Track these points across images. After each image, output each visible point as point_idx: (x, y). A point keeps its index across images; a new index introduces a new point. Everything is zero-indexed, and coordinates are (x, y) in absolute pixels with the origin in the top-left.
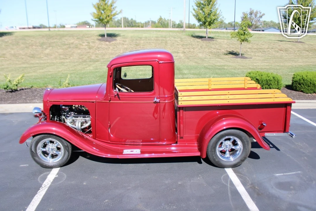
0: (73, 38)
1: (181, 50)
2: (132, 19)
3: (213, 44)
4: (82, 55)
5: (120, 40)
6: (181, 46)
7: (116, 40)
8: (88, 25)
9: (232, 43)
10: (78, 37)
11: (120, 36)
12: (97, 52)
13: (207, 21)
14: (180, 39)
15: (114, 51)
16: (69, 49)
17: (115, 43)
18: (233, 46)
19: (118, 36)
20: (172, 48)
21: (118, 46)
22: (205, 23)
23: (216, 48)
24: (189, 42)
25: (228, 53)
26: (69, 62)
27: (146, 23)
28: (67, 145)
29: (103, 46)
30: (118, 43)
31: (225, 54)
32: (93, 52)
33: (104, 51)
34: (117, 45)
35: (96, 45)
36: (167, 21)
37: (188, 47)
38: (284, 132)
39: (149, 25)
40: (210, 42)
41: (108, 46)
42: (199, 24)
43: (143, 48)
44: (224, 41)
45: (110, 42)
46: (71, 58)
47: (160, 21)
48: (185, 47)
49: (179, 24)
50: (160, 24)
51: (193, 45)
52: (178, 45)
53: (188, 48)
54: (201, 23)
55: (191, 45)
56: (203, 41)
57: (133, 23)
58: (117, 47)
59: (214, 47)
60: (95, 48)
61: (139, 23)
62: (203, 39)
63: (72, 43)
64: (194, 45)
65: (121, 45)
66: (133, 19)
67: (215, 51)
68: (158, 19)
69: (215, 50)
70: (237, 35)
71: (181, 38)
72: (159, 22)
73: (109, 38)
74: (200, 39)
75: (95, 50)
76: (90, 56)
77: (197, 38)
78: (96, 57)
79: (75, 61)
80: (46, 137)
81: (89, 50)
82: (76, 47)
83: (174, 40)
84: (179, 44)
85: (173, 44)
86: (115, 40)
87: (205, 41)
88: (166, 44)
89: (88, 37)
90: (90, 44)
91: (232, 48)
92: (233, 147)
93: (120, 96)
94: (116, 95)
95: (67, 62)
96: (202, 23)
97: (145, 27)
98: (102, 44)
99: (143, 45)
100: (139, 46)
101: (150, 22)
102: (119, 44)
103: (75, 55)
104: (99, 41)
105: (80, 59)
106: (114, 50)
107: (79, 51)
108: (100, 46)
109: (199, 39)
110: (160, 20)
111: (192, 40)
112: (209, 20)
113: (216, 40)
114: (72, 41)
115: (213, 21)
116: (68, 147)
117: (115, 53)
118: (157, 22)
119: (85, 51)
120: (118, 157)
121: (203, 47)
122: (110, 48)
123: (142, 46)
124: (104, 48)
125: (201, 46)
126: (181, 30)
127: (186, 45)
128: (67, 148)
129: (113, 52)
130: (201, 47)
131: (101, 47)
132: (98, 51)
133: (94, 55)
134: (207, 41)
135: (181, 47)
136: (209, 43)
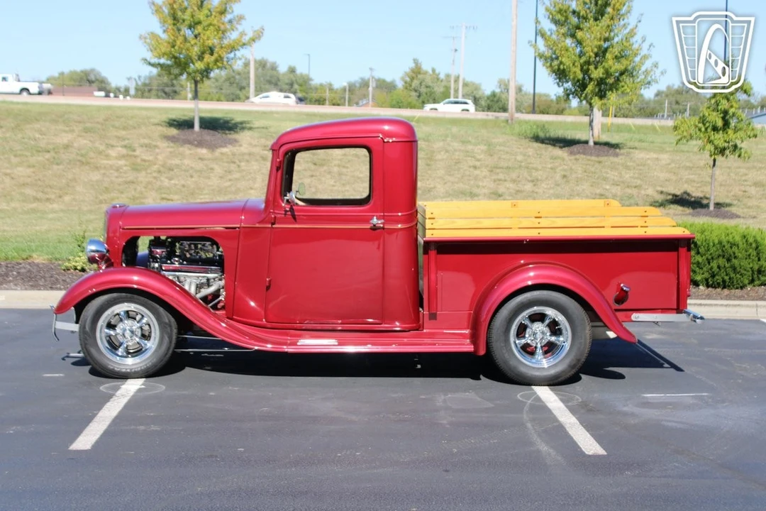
0: (67, 129)
1: (484, 187)
2: (292, 70)
3: (613, 168)
4: (107, 190)
5: (250, 144)
6: (485, 172)
7: (236, 141)
8: (100, 90)
9: (688, 164)
10: (88, 125)
11: (250, 129)
12: (166, 183)
13: (591, 79)
14: (484, 147)
15: (230, 180)
16: (55, 167)
17: (234, 154)
18: (692, 177)
19: (243, 129)
20: (451, 179)
21: (243, 164)
22: (583, 86)
23: (623, 182)
24: (520, 158)
25: (667, 200)
26: (62, 211)
27: (351, 88)
28: (170, 321)
29: (186, 162)
30: (243, 154)
31: (657, 202)
32: (149, 183)
33: (190, 182)
34: (240, 162)
35: (160, 157)
36: (443, 84)
37: (514, 175)
38: (677, 313)
39: (365, 96)
40: (601, 159)
41: (205, 162)
42: (560, 91)
43: (340, 174)
44: (657, 159)
45: (212, 147)
46: (67, 198)
47: (415, 83)
48: (501, 176)
49: (494, 95)
50: (414, 94)
51: (533, 168)
52: (475, 167)
53: (514, 181)
54: (569, 85)
55: (527, 168)
56: (575, 154)
57: (296, 86)
58: (239, 166)
59: (616, 178)
60: (155, 168)
61: (321, 85)
62: (575, 148)
63: (67, 147)
64: (537, 169)
65: (257, 160)
66: (299, 71)
67: (619, 193)
68: (407, 74)
69: (619, 188)
70: (700, 130)
71: (489, 145)
72: (408, 86)
73: (209, 136)
74: (566, 149)
75: (155, 175)
76: (137, 195)
77: (554, 145)
78: (163, 199)
79: (85, 209)
80: (121, 298)
81: (131, 176)
82: (83, 161)
83: (460, 150)
84: (478, 164)
85: (458, 162)
86: (234, 142)
87: (582, 156)
88: (428, 165)
89: (125, 128)
90: (137, 153)
91: (689, 181)
92: (553, 339)
93: (296, 213)
94: (288, 211)
95: (55, 212)
96: (574, 85)
97: (349, 105)
98: (183, 156)
99: (339, 166)
100: (325, 168)
101: (372, 85)
102: (247, 157)
103: (79, 189)
104: (172, 144)
105: (101, 202)
106: (230, 177)
107: (95, 176)
108: (177, 161)
109: (561, 147)
110: (412, 79)
111: (530, 152)
112: (597, 73)
113: (628, 154)
114: (65, 139)
115: (618, 80)
116: (170, 326)
117: (233, 189)
118: (400, 84)
119: (117, 177)
120: (286, 350)
121: (574, 176)
122: (212, 169)
123: (336, 169)
124: (192, 168)
125: (563, 173)
126: (497, 118)
127: (508, 168)
128: (169, 329)
129: (228, 184)
130: (565, 176)
131: (177, 166)
132: (170, 179)
133: (154, 194)
134: (591, 155)
135: (488, 173)
136: (600, 162)
